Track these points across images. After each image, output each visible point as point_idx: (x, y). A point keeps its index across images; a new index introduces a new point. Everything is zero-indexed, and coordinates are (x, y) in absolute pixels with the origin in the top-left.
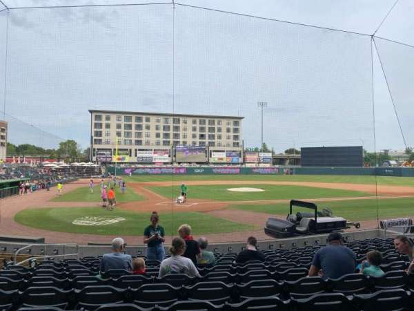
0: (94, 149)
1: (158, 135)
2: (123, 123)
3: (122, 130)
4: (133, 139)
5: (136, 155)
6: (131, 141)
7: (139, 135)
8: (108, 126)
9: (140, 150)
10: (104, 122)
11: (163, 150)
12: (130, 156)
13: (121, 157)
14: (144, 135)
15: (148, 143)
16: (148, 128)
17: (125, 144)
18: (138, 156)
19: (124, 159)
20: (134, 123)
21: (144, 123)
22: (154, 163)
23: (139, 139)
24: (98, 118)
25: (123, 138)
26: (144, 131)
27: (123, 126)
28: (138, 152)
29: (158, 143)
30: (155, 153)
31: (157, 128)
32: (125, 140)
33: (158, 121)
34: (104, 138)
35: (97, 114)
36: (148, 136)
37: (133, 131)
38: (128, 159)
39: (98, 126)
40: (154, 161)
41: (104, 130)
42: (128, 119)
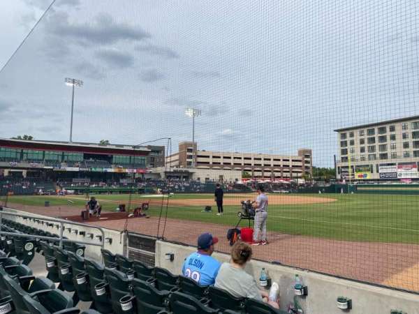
0: (339, 167)
1: (406, 145)
2: (366, 137)
3: (366, 145)
4: (378, 152)
5: (378, 171)
6: (375, 155)
7: (383, 147)
8: (352, 143)
9: (382, 165)
10: (348, 139)
11: (411, 163)
12: (372, 172)
13: (363, 173)
14: (389, 146)
15: (394, 156)
16: (393, 138)
17: (369, 159)
18: (380, 172)
19: (366, 175)
20: (377, 135)
21: (388, 134)
22: (399, 180)
23: (383, 152)
24: (344, 136)
25: (366, 153)
26: (389, 142)
27: (366, 141)
28: (380, 167)
29: (407, 155)
30: (399, 168)
31: (405, 136)
32: (369, 155)
33: (405, 128)
34: (349, 155)
35: (342, 132)
36: (393, 147)
37: (377, 144)
38: (369, 176)
39: (343, 144)
40: (399, 177)
41: (349, 147)
42: (371, 132)
